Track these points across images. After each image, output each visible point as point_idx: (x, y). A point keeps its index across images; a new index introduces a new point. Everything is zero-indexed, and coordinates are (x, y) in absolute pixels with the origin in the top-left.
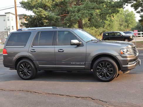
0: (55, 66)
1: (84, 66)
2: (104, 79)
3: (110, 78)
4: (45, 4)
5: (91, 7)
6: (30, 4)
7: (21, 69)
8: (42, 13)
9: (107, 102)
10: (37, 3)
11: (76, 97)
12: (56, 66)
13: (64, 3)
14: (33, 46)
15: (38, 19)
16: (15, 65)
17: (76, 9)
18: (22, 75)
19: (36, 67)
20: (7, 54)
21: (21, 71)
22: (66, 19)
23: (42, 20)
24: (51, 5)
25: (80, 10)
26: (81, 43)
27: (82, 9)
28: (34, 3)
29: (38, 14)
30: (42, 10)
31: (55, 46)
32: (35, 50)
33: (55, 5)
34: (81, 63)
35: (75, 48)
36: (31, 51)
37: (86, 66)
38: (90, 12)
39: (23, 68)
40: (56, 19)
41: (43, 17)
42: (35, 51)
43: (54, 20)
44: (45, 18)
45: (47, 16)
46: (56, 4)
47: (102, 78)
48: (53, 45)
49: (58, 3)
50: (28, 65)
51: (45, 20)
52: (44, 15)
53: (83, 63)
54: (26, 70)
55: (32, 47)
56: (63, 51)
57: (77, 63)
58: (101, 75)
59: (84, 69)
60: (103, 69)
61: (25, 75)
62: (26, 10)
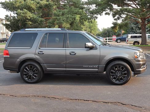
0: (65, 69)
1: (97, 70)
2: (117, 82)
3: (124, 81)
4: (29, 6)
5: (74, 12)
6: (14, 4)
7: (26, 72)
8: (27, 15)
9: (141, 107)
10: (21, 4)
11: (104, 102)
12: (67, 69)
13: (49, 6)
14: (41, 47)
15: (22, 20)
16: (19, 67)
17: (61, 13)
18: (27, 78)
19: (44, 70)
20: (9, 56)
21: (26, 75)
22: (50, 22)
23: (27, 21)
24: (36, 7)
25: (64, 14)
26: (94, 46)
27: (66, 14)
28: (18, 4)
29: (23, 15)
30: (27, 12)
31: (66, 49)
32: (43, 52)
33: (39, 7)
34: (95, 67)
35: (86, 51)
36: (39, 53)
37: (100, 70)
38: (73, 17)
39: (28, 71)
40: (40, 22)
41: (28, 19)
42: (43, 54)
43: (39, 22)
44: (29, 19)
45: (32, 18)
46: (41, 6)
47: (115, 81)
48: (63, 48)
49: (43, 6)
50: (34, 68)
51: (29, 22)
52: (29, 16)
53: (96, 67)
54: (31, 74)
55: (40, 49)
56: (75, 54)
57: (90, 67)
58: (115, 78)
59: (97, 72)
60: (117, 73)
61: (30, 78)
62: (7, 11)
